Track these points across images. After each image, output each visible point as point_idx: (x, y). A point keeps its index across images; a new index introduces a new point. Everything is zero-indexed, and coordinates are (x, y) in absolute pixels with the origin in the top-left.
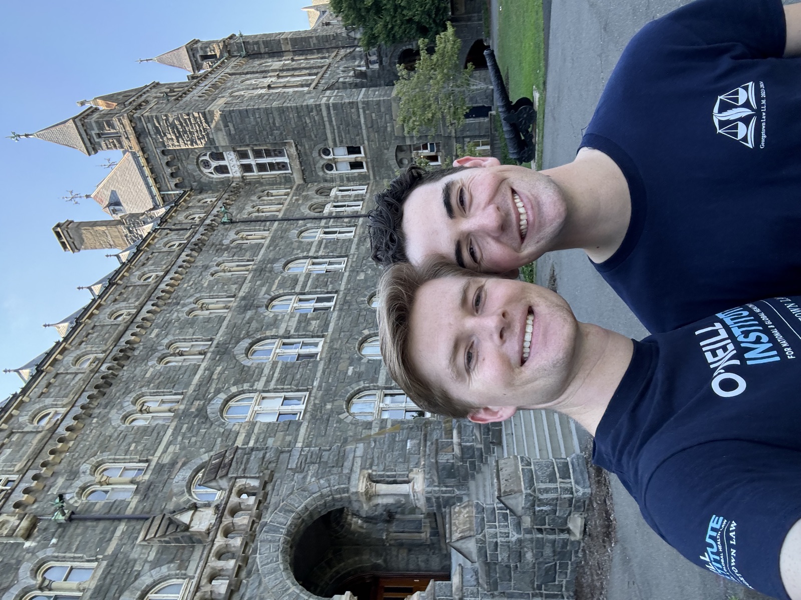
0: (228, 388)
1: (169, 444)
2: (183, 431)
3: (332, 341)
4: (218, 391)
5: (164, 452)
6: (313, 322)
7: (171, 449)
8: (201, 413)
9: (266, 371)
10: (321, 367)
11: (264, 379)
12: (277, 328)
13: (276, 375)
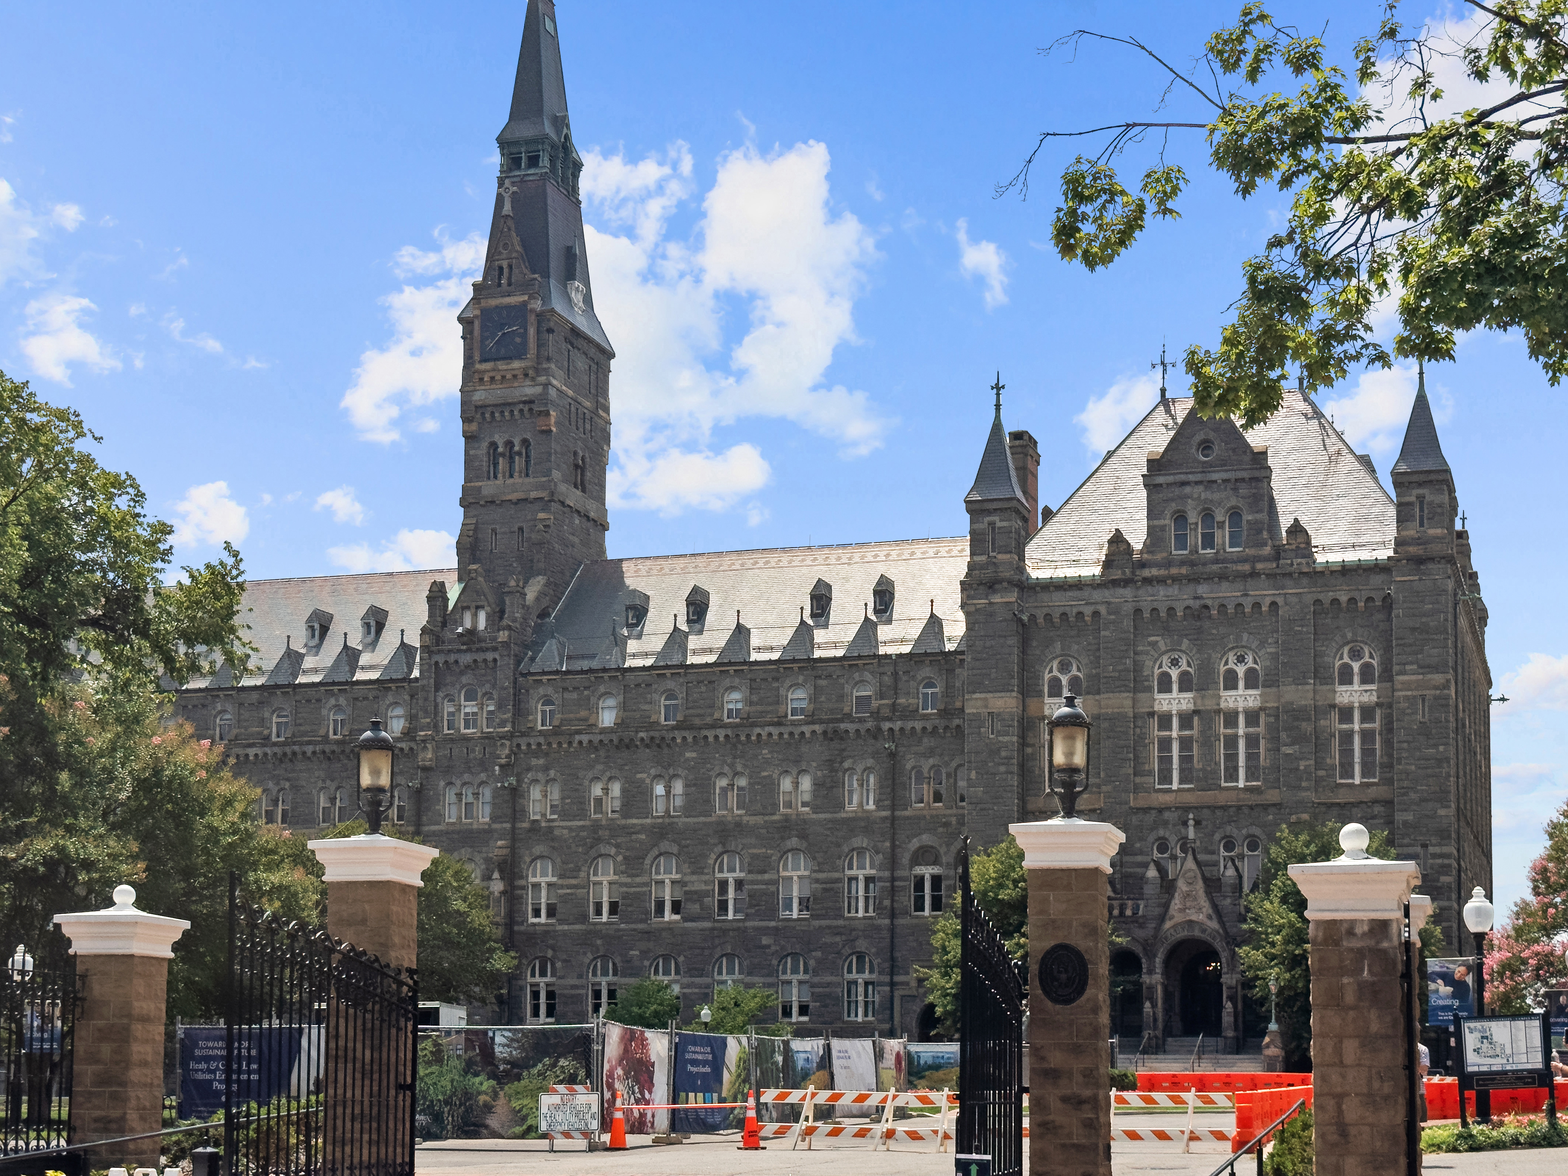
0: (621, 853)
1: (570, 829)
2: (582, 834)
3: (670, 929)
4: (617, 846)
5: (563, 827)
6: (697, 906)
7: (565, 832)
8: (599, 840)
9: (638, 880)
10: (641, 926)
11: (629, 880)
12: (693, 873)
13: (633, 890)
